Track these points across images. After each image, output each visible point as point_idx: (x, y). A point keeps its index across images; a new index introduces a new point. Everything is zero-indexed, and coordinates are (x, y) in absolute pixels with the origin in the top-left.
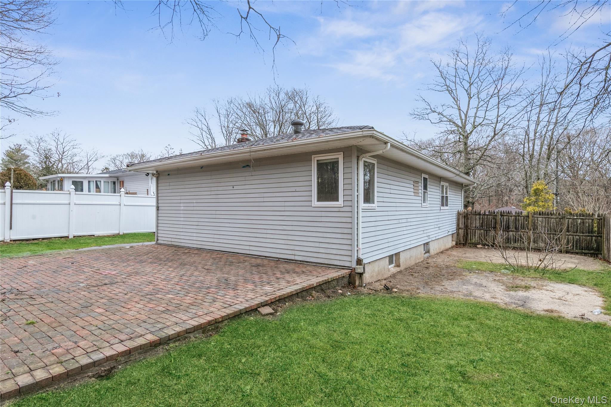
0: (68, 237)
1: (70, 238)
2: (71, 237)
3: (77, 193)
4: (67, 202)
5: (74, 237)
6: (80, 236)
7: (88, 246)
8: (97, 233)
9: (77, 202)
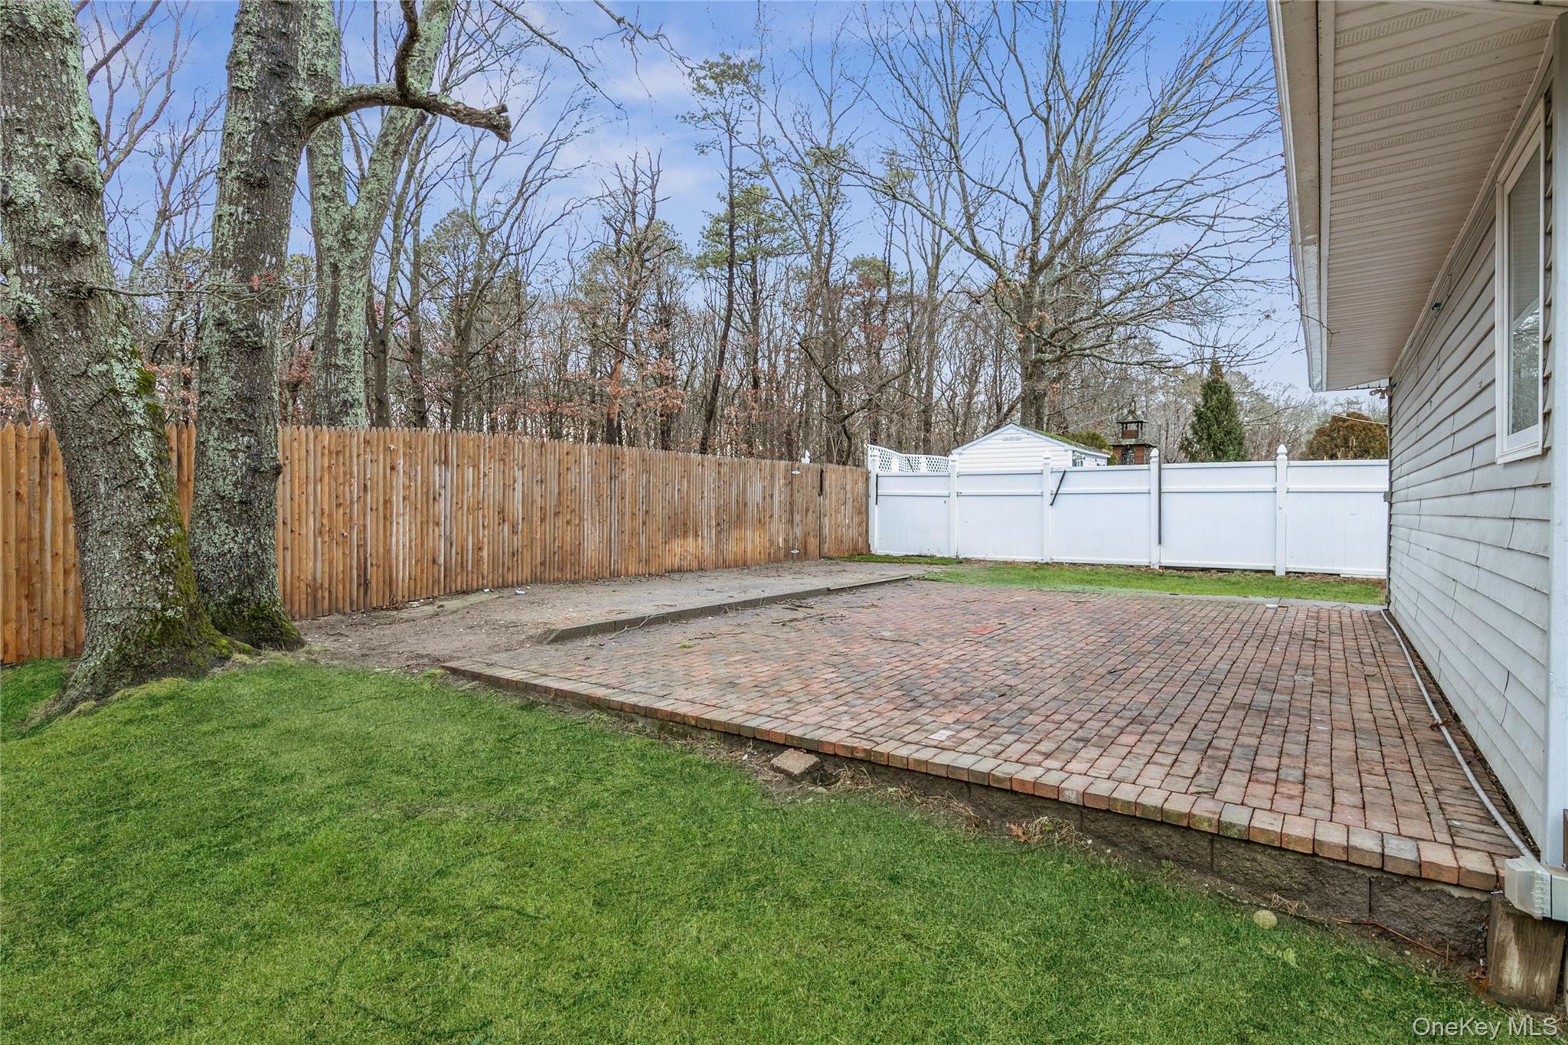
0: (1273, 572)
1: (1277, 574)
2: (1281, 572)
3: (1293, 463)
4: (1270, 487)
5: (1287, 573)
6: (1303, 573)
7: (1228, 592)
8: (1347, 570)
9: (1293, 487)
